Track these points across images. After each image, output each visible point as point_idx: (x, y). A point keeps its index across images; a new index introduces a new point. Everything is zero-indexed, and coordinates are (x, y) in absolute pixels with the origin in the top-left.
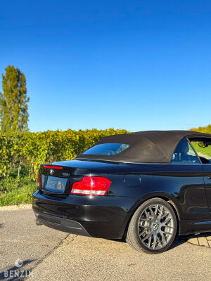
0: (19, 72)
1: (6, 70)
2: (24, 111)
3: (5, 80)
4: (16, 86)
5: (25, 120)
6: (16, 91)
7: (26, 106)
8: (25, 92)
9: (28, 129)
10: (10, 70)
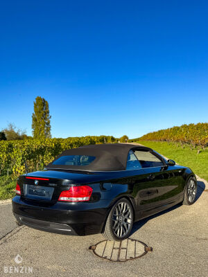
0: (44, 100)
1: (36, 99)
2: (48, 124)
3: (36, 105)
4: (42, 109)
5: (48, 130)
6: (42, 112)
7: (49, 121)
8: (48, 112)
9: (51, 136)
10: (39, 99)
